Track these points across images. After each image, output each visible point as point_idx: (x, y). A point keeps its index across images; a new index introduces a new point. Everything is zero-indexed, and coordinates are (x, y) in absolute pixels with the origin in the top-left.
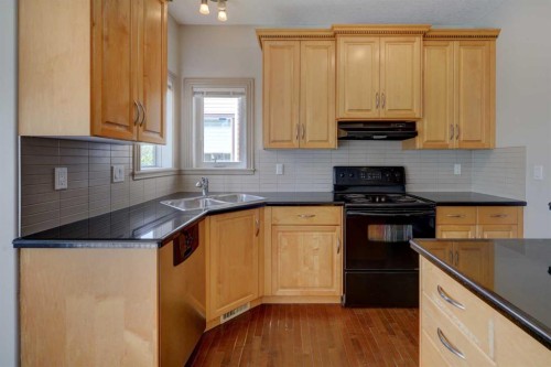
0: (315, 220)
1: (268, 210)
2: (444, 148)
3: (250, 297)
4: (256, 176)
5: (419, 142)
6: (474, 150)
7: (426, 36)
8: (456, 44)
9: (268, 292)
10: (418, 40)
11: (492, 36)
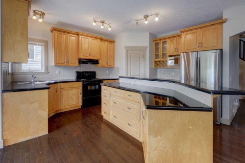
0: (74, 86)
1: (59, 84)
2: (105, 67)
3: (54, 111)
4: (49, 75)
5: (99, 65)
6: (111, 68)
7: (101, 39)
8: (107, 42)
9: (60, 109)
10: (99, 40)
11: (114, 42)
